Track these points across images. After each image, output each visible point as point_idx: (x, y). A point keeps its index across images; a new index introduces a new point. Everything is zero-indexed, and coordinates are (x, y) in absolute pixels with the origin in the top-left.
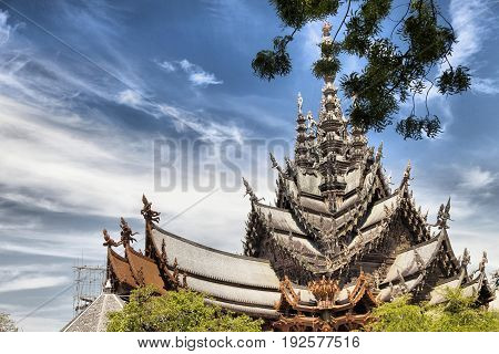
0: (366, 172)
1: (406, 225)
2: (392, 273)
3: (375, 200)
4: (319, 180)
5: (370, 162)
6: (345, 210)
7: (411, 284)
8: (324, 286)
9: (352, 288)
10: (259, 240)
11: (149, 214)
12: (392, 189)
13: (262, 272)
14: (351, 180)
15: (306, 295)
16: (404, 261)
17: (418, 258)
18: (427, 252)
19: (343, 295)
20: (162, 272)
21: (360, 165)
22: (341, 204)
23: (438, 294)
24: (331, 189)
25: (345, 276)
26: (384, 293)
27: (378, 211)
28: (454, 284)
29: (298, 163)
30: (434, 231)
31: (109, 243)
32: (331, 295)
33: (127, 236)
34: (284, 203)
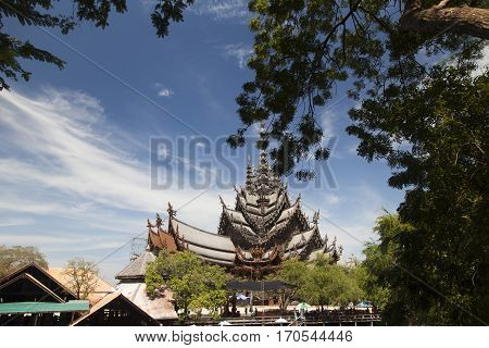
0: (279, 195)
1: (298, 222)
2: (291, 245)
3: (284, 208)
4: (257, 198)
5: (282, 190)
6: (269, 213)
7: (300, 251)
8: (257, 250)
9: (271, 252)
10: (226, 227)
11: (171, 212)
12: (292, 203)
13: (227, 243)
14: (272, 198)
15: (248, 255)
16: (296, 239)
17: (303, 238)
18: (308, 235)
19: (266, 255)
20: (176, 242)
21: (277, 191)
22: (267, 210)
23: (313, 256)
24: (262, 202)
25: (267, 247)
26: (287, 255)
27: (285, 214)
28: (321, 251)
29: (248, 188)
30: (311, 225)
31: (150, 226)
32: (261, 255)
33: (159, 222)
34: (239, 208)
